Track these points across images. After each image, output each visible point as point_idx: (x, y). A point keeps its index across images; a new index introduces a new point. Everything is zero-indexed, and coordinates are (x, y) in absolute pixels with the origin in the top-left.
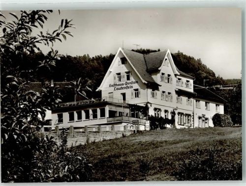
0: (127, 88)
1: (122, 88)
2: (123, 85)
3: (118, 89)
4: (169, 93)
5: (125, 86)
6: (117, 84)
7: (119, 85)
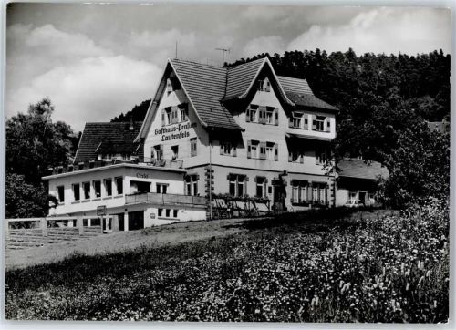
0: (181, 136)
1: (173, 137)
2: (174, 129)
3: (167, 139)
4: (270, 144)
5: (177, 132)
6: (167, 128)
7: (170, 130)
